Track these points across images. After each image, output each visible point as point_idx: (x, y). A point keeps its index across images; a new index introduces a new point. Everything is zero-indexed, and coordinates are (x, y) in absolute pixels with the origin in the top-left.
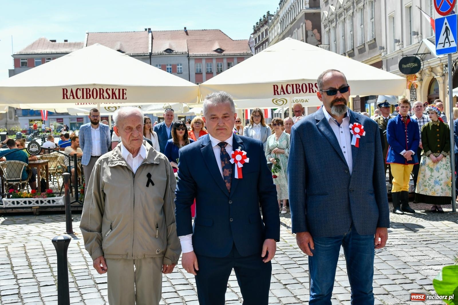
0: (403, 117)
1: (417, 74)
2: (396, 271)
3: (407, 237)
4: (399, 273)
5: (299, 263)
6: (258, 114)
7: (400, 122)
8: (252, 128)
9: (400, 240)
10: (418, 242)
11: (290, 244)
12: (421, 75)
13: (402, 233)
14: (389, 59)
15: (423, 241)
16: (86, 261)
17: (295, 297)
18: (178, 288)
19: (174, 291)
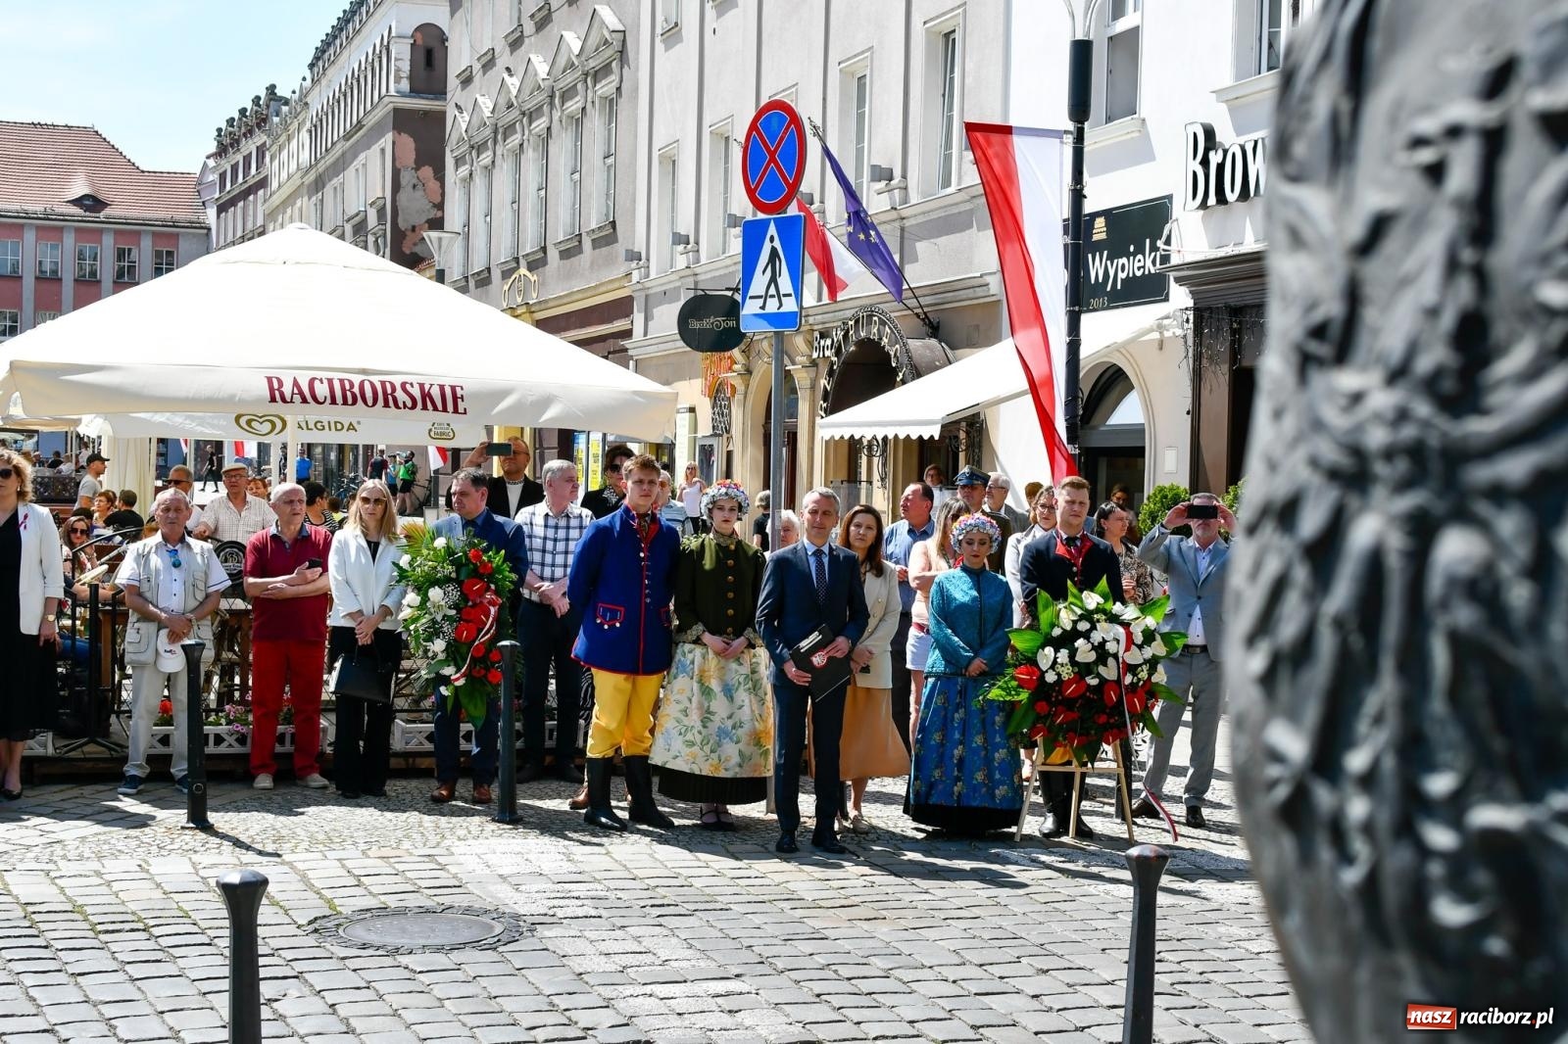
0: (637, 515)
1: (736, 352)
2: (547, 1000)
3: (608, 894)
4: (553, 1007)
9: (585, 902)
10: (635, 911)
12: (748, 358)
13: (595, 880)
14: (656, 293)
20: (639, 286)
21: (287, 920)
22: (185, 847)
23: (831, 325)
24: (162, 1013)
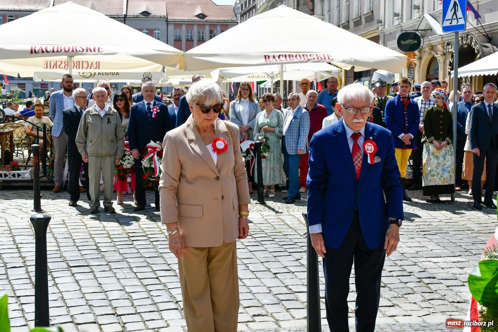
0: (403, 97)
1: (416, 52)
2: (393, 262)
3: (404, 227)
4: (396, 265)
5: (289, 251)
6: (246, 87)
7: (400, 103)
8: (239, 103)
10: (415, 233)
11: (279, 230)
12: (421, 53)
14: (387, 34)
15: (420, 231)
16: (57, 242)
17: (286, 287)
18: (160, 273)
19: (156, 277)
20: (382, 32)
21: (296, 233)
22: (258, 209)
23: (451, 41)
24: (263, 262)
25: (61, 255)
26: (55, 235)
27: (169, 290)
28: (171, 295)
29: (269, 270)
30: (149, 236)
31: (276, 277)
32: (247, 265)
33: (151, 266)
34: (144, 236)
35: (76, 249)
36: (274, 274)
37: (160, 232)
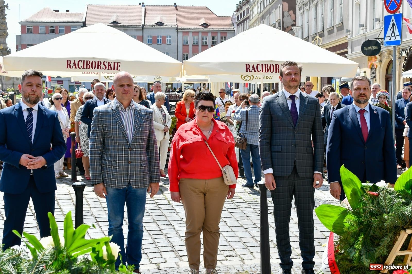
1: (377, 56)
12: (381, 57)
14: (354, 41)
16: (89, 204)
17: (253, 237)
18: (162, 227)
19: (159, 229)
20: (350, 39)
22: (240, 182)
23: (405, 47)
24: (238, 220)
25: (92, 213)
26: (87, 200)
27: (168, 238)
28: (169, 242)
29: (242, 226)
30: (156, 201)
31: (247, 231)
32: (226, 222)
33: (156, 222)
34: (152, 201)
35: (103, 210)
36: (245, 228)
37: (164, 198)
